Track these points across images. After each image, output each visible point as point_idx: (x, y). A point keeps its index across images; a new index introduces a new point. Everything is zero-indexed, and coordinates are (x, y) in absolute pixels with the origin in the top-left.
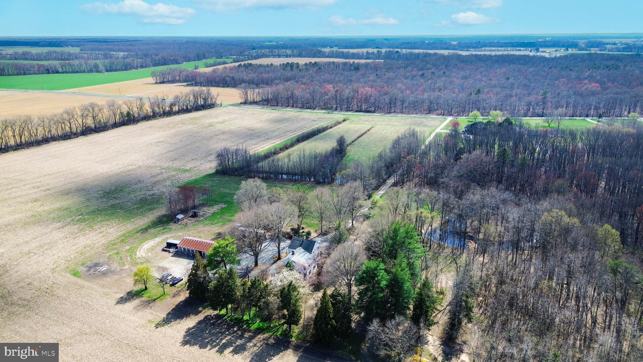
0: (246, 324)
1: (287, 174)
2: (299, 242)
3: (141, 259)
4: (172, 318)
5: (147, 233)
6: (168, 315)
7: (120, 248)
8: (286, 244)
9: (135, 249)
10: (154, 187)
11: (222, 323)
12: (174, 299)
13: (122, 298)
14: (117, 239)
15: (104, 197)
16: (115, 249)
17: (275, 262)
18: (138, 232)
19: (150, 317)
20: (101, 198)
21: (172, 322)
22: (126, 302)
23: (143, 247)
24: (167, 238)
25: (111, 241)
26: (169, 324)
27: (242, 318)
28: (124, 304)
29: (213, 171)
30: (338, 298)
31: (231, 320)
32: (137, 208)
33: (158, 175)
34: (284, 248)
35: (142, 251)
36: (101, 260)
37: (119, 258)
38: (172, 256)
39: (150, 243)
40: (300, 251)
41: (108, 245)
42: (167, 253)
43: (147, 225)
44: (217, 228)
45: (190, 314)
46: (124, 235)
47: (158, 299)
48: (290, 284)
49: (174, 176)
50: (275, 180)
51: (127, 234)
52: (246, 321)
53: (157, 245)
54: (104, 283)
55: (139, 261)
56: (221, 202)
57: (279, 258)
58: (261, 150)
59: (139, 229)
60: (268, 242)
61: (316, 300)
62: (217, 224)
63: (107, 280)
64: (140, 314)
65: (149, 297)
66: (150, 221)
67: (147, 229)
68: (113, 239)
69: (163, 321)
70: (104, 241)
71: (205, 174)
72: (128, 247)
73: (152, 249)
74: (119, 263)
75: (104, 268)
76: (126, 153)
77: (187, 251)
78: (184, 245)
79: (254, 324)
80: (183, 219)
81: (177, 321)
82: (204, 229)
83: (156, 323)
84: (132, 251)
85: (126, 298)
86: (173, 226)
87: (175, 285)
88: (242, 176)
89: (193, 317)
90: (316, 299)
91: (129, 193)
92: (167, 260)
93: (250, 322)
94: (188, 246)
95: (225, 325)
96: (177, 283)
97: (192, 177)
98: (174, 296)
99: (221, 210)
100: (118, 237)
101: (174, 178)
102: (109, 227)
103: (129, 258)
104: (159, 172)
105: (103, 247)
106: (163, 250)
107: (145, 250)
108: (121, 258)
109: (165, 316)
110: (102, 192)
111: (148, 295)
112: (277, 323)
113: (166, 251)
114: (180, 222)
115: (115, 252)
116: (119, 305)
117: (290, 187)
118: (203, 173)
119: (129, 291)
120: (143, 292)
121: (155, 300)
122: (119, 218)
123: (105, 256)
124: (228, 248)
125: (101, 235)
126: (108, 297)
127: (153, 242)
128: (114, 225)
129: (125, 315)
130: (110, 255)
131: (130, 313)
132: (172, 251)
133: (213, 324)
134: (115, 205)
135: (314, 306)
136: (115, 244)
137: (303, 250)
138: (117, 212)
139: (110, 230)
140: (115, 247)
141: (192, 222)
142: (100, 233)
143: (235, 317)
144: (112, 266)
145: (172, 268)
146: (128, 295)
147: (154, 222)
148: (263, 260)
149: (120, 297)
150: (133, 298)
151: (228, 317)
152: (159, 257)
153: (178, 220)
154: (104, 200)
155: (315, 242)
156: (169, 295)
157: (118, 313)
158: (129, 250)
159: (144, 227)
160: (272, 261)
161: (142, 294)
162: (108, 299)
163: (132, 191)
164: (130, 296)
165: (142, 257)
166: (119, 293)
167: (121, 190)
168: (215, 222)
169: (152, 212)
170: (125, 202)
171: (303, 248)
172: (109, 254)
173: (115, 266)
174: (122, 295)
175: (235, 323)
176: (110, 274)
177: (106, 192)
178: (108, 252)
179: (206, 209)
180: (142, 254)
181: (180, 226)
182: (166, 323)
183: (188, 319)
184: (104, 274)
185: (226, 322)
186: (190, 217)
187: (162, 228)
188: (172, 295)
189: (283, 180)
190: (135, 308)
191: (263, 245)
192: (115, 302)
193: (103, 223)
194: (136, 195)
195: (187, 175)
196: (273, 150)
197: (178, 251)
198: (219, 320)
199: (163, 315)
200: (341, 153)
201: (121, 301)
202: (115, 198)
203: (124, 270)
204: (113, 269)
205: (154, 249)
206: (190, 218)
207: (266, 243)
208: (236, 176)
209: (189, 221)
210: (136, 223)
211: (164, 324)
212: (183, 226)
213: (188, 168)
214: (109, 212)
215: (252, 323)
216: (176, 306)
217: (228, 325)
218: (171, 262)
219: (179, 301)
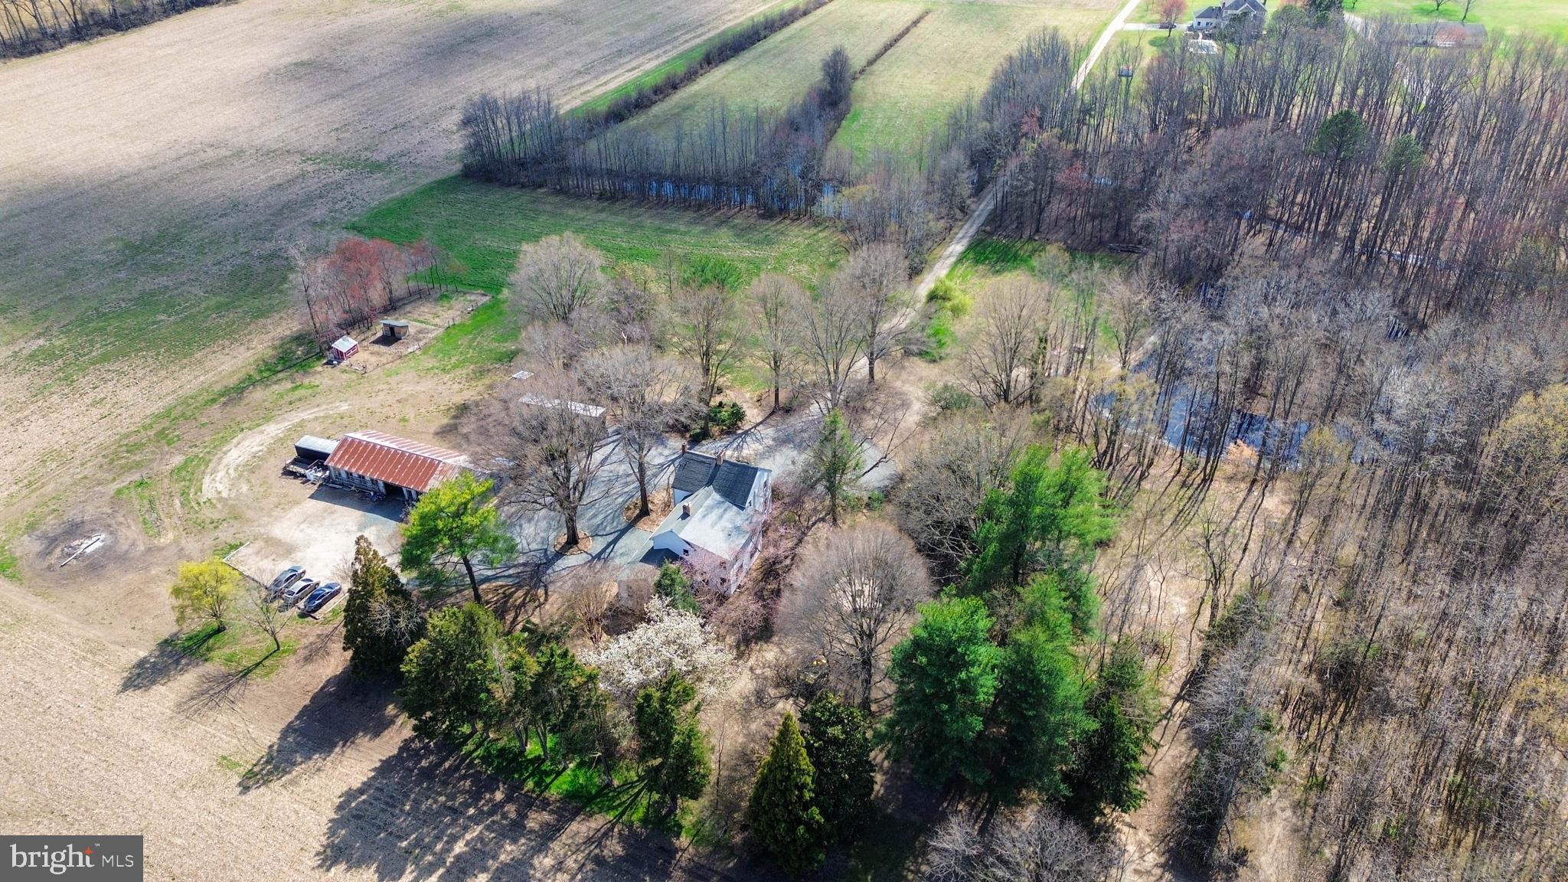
0: (532, 775)
1: (678, 181)
2: (703, 469)
3: (214, 506)
4: (298, 747)
5: (244, 403)
6: (285, 734)
7: (151, 461)
8: (666, 452)
9: (198, 465)
10: (279, 227)
11: (457, 768)
12: (310, 667)
13: (141, 664)
14: (145, 428)
15: (123, 263)
16: (138, 465)
17: (632, 524)
18: (213, 401)
19: (227, 744)
20: (116, 266)
21: (294, 764)
22: (154, 682)
23: (225, 461)
24: (300, 428)
25: (127, 436)
26: (285, 772)
27: (522, 752)
28: (147, 688)
29: (456, 168)
30: (830, 730)
31: (486, 759)
32: (219, 307)
33: (291, 182)
34: (662, 467)
35: (220, 475)
36: (90, 512)
37: (146, 502)
38: (312, 497)
39: (246, 443)
40: (709, 502)
41: (115, 453)
42: (298, 481)
43: (242, 375)
44: (456, 387)
45: (355, 734)
46: (167, 413)
47: (257, 671)
48: (668, 685)
49: (339, 186)
50: (639, 204)
51: (179, 408)
52: (532, 761)
53: (271, 451)
54: (90, 603)
55: (208, 514)
56: (474, 285)
57: (645, 512)
58: (599, 92)
59: (217, 388)
60: (612, 446)
61: (758, 677)
62: (458, 371)
63: (104, 590)
64: (196, 730)
65: (229, 660)
66: (251, 360)
67: (243, 390)
68: (133, 428)
69: (267, 762)
70: (103, 436)
71: (431, 179)
72: (177, 460)
73: (251, 468)
74: (145, 522)
75: (92, 545)
76: (200, 102)
77: (357, 481)
78: (348, 460)
79: (559, 774)
80: (354, 350)
81: (311, 763)
82: (418, 388)
83: (242, 770)
84: (189, 474)
85: (154, 664)
86: (323, 376)
87: (316, 615)
88: (541, 186)
89: (363, 741)
90: (758, 671)
91: (200, 250)
92: (295, 510)
93: (547, 766)
94: (360, 468)
95: (464, 777)
96: (320, 606)
97: (392, 191)
98: (308, 659)
99: (474, 317)
100: (148, 421)
101: (339, 194)
102: (125, 380)
103: (177, 502)
104: (297, 170)
105: (100, 459)
106: (287, 473)
107: (231, 471)
108: (151, 502)
109: (274, 738)
110: (120, 243)
111: (227, 651)
112: (633, 773)
113: (294, 475)
114: (345, 363)
115: (136, 477)
116: (130, 692)
117: (682, 228)
118: (427, 175)
119: (166, 636)
120: (211, 641)
121: (247, 672)
122: (160, 346)
123: (102, 495)
124: (467, 519)
125: (95, 412)
126: (99, 659)
127: (258, 438)
128: (140, 373)
129: (147, 736)
130: (119, 492)
131: (164, 726)
132: (312, 478)
133: (427, 774)
134: (152, 294)
135: (753, 699)
136: (138, 447)
137: (717, 497)
138: (154, 323)
139: (126, 395)
140: (137, 458)
141: (384, 360)
142: (94, 404)
143: (501, 744)
144: (123, 532)
145: (308, 546)
146: (162, 654)
147: (266, 363)
148: (595, 516)
149: (135, 661)
150: (177, 662)
151: (479, 746)
152: (274, 500)
153: (340, 356)
154: (122, 275)
155: (756, 470)
156: (295, 652)
157: (125, 729)
158: (180, 469)
159: (232, 381)
160: (623, 521)
161: (209, 650)
162: (98, 670)
163: (211, 243)
164: (171, 655)
165: (220, 499)
166: (135, 645)
167: (177, 238)
168: (454, 360)
169: (262, 321)
170: (183, 284)
171: (718, 491)
172: (115, 486)
173: (131, 534)
174: (142, 654)
175: (499, 770)
176: (112, 565)
177: (129, 246)
178: (114, 480)
179: (425, 310)
180: (220, 487)
181: (344, 376)
182: (276, 768)
183: (350, 752)
184: (94, 566)
185: (471, 765)
186: (375, 342)
187: (289, 385)
188: (302, 653)
189: (662, 203)
190: (180, 708)
191: (598, 456)
192: (118, 681)
193: (107, 366)
194: (220, 258)
195: (378, 183)
196: (634, 95)
197: (330, 477)
198: (446, 759)
199: (269, 736)
200: (834, 104)
201: (139, 675)
202: (156, 268)
203: (161, 549)
204: (125, 547)
205: (259, 467)
206: (376, 348)
207: (608, 449)
208: (523, 186)
209: (374, 359)
210: (208, 364)
211: (270, 773)
212: (354, 376)
213: (382, 157)
214: (131, 322)
215: (552, 771)
216: (313, 699)
217: (476, 777)
218: (308, 519)
219: (325, 679)
